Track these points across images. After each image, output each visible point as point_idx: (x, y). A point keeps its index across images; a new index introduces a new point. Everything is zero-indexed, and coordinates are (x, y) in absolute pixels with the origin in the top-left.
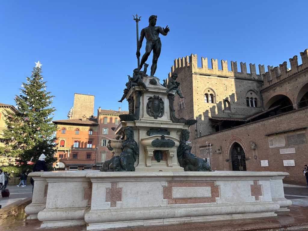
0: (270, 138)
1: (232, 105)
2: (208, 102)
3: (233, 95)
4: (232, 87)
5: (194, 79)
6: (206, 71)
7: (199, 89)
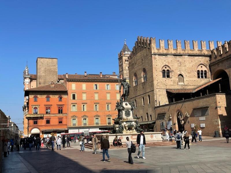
1: (185, 78)
2: (165, 77)
3: (186, 69)
4: (185, 63)
5: (153, 59)
6: (163, 51)
7: (157, 67)
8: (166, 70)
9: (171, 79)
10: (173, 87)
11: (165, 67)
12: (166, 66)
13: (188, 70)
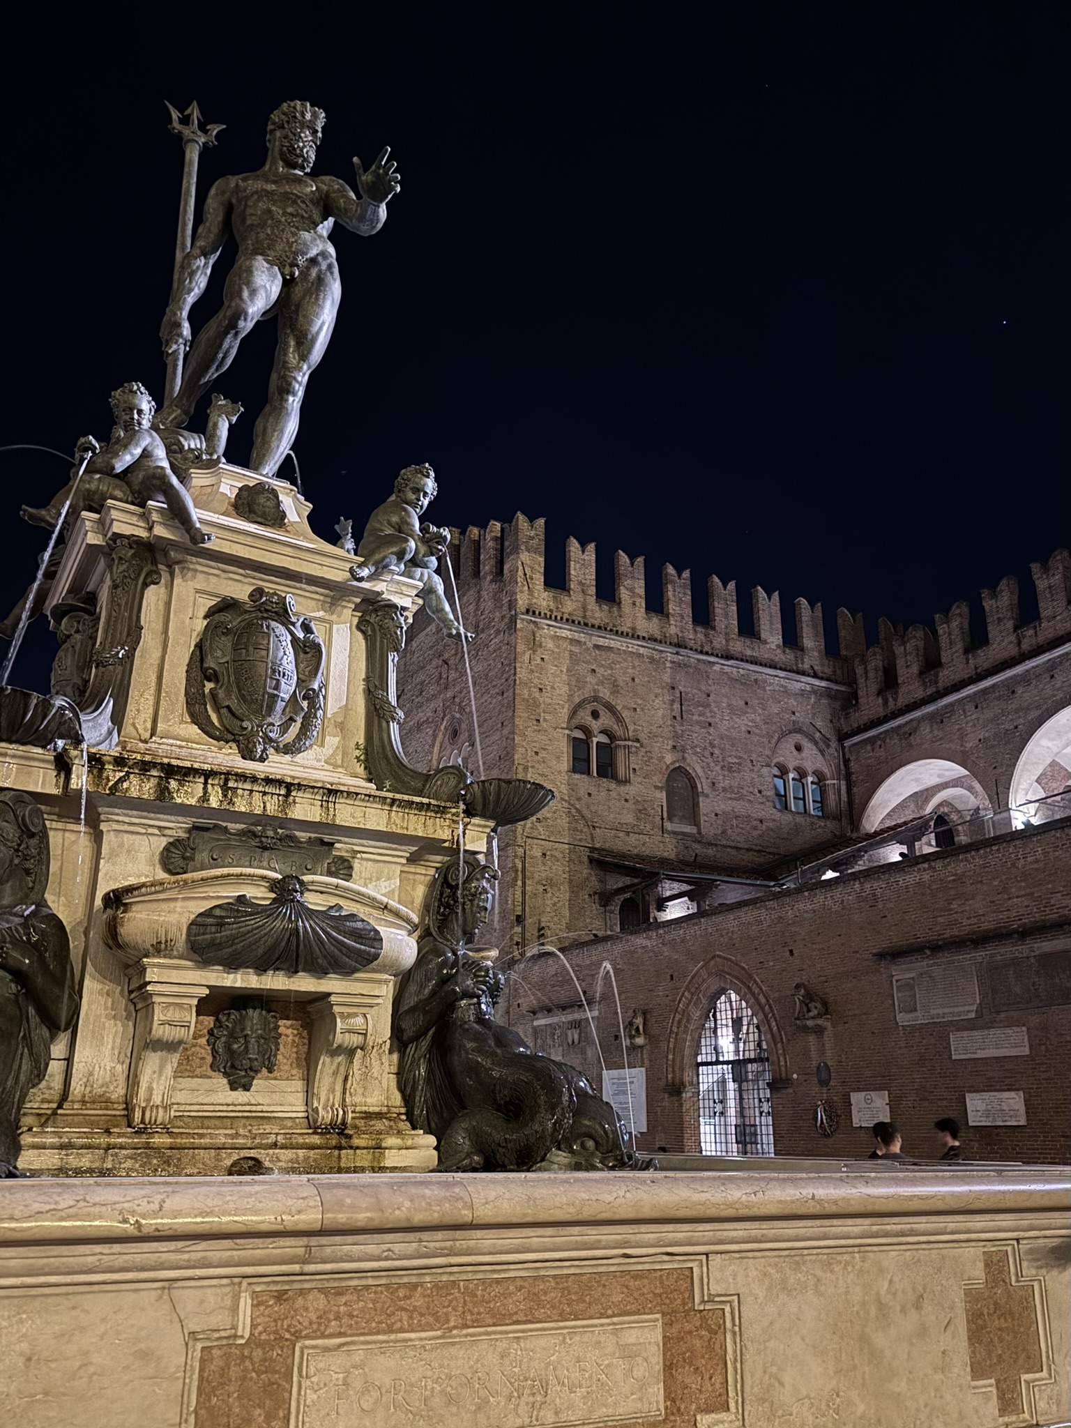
0: (902, 972)
1: (707, 796)
2: (588, 773)
3: (713, 746)
4: (708, 706)
5: (521, 648)
6: (584, 609)
7: (544, 699)
8: (595, 726)
9: (623, 789)
10: (633, 837)
11: (589, 708)
12: (597, 706)
13: (723, 750)
